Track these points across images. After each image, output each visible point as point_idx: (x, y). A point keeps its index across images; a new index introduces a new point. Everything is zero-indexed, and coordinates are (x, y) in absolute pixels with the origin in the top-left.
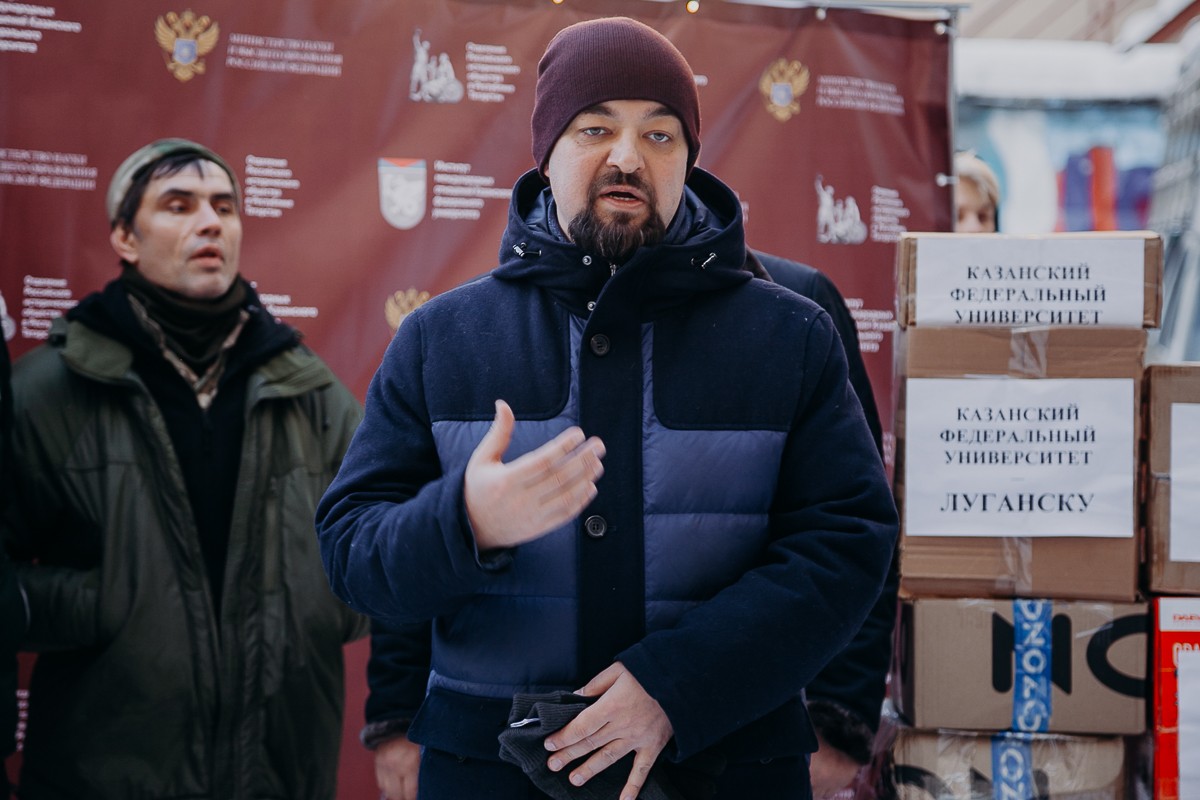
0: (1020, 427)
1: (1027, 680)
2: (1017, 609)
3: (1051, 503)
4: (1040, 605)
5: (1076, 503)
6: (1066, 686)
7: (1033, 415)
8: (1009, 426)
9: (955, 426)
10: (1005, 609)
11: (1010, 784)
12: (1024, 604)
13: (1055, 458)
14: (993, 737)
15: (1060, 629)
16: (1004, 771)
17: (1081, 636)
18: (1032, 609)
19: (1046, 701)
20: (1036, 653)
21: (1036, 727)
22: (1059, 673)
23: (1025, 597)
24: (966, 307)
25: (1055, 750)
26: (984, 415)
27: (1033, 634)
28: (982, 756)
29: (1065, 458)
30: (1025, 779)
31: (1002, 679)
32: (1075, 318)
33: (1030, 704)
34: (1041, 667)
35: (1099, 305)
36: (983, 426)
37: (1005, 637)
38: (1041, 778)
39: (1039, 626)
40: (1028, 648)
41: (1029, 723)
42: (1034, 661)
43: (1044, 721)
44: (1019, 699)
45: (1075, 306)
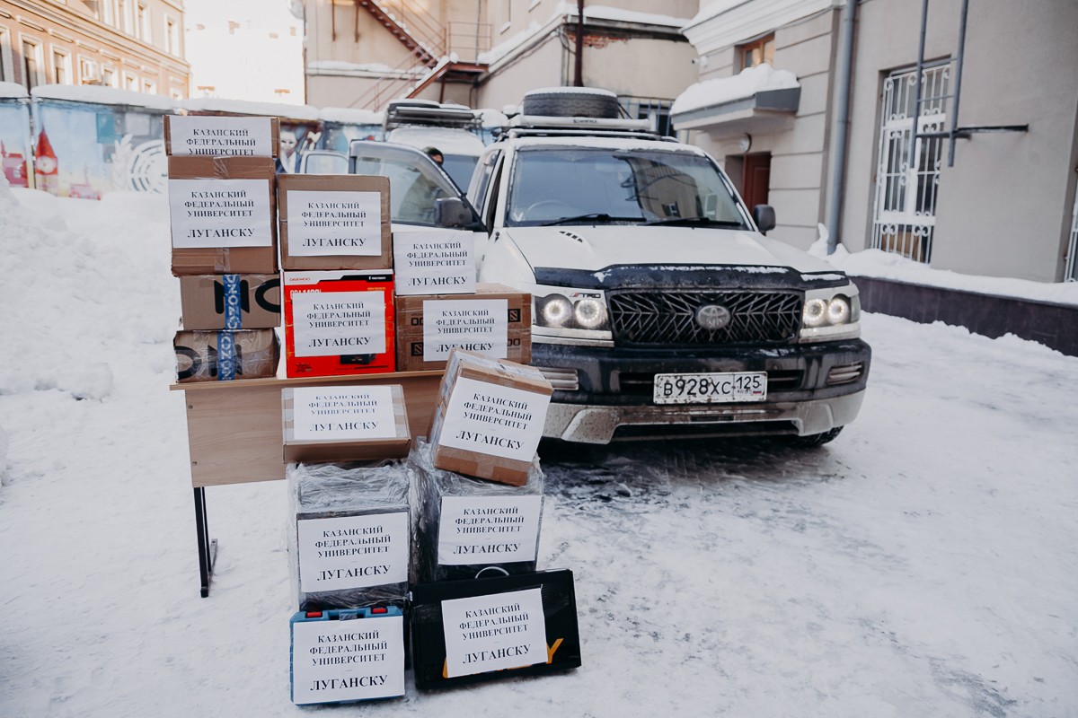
0: (221, 200)
1: (230, 308)
2: (225, 279)
3: (236, 233)
4: (234, 276)
5: (247, 233)
6: (247, 310)
7: (226, 195)
8: (215, 200)
9: (191, 200)
10: (220, 279)
11: (225, 351)
12: (228, 276)
13: (237, 213)
14: (218, 332)
15: (243, 287)
16: (223, 346)
17: (252, 289)
18: (231, 278)
19: (240, 316)
20: (233, 296)
21: (235, 327)
22: (244, 305)
23: (228, 274)
24: (194, 147)
25: (245, 335)
26: (204, 195)
27: (232, 289)
28: (213, 341)
29: (241, 213)
30: (232, 348)
31: (220, 307)
32: (243, 153)
33: (232, 318)
34: (236, 303)
35: (253, 147)
36: (204, 200)
37: (220, 291)
38: (238, 348)
39: (234, 286)
40: (230, 295)
41: (233, 326)
42: (233, 300)
43: (239, 325)
44: (228, 316)
45: (243, 147)
